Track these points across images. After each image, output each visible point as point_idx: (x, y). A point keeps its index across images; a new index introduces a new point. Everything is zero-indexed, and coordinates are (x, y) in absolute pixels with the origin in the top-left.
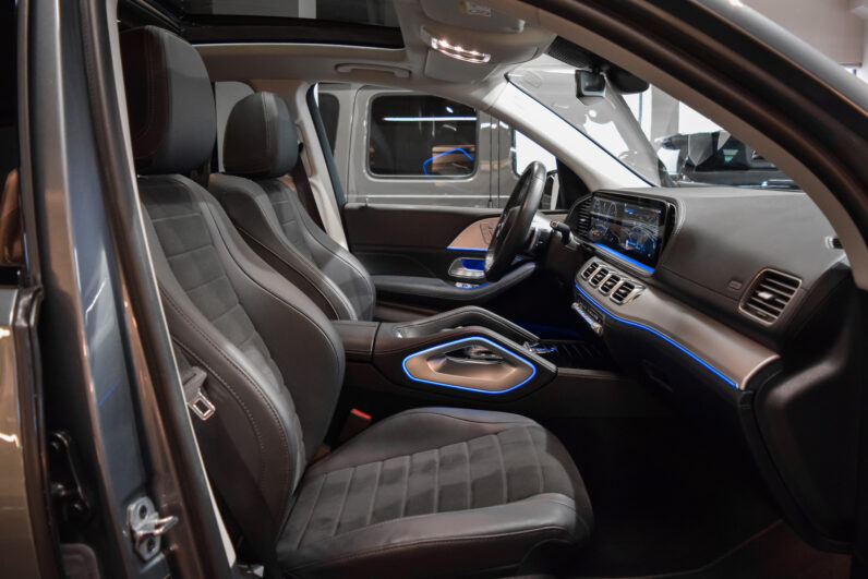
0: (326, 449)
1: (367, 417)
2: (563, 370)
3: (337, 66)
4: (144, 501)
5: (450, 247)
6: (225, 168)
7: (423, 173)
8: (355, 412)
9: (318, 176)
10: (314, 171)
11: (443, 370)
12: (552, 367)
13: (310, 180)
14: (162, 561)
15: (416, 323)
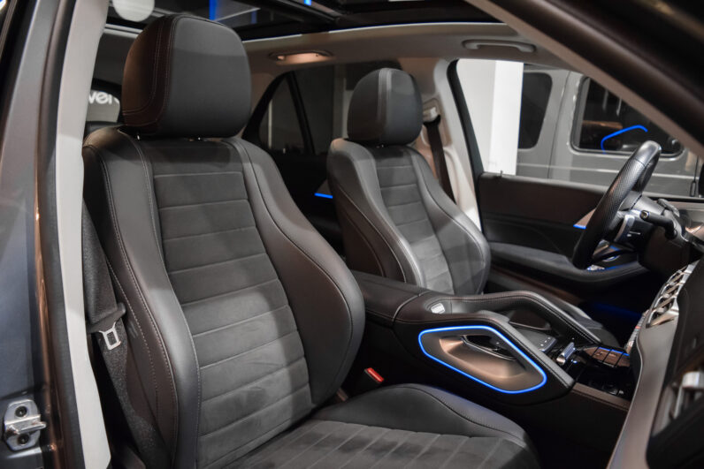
0: (343, 396)
1: (379, 379)
2: (580, 387)
3: (464, 43)
4: (26, 402)
5: (577, 225)
6: (349, 135)
7: (600, 149)
8: (370, 371)
9: (453, 146)
10: (449, 141)
11: (455, 351)
12: (567, 379)
13: (445, 149)
14: (36, 456)
15: (466, 298)
